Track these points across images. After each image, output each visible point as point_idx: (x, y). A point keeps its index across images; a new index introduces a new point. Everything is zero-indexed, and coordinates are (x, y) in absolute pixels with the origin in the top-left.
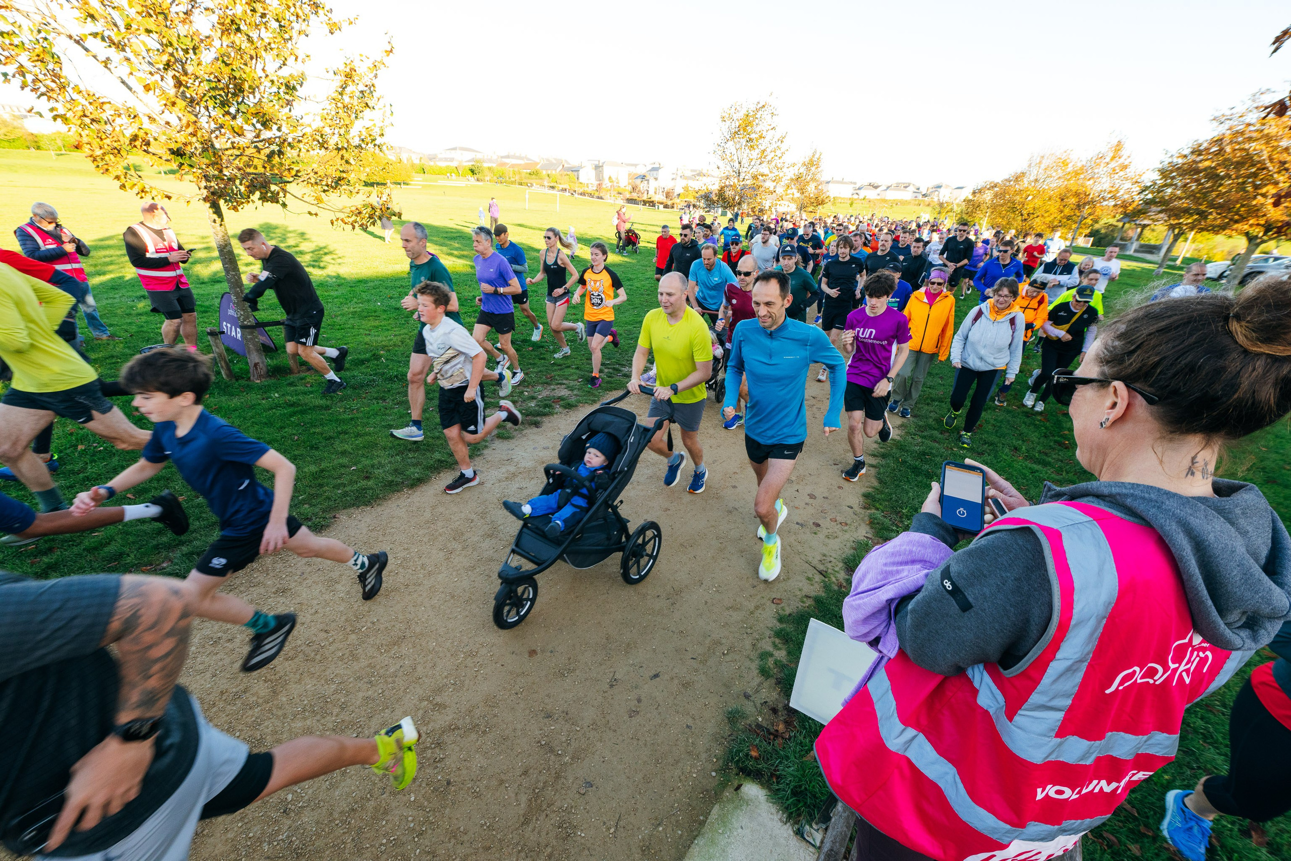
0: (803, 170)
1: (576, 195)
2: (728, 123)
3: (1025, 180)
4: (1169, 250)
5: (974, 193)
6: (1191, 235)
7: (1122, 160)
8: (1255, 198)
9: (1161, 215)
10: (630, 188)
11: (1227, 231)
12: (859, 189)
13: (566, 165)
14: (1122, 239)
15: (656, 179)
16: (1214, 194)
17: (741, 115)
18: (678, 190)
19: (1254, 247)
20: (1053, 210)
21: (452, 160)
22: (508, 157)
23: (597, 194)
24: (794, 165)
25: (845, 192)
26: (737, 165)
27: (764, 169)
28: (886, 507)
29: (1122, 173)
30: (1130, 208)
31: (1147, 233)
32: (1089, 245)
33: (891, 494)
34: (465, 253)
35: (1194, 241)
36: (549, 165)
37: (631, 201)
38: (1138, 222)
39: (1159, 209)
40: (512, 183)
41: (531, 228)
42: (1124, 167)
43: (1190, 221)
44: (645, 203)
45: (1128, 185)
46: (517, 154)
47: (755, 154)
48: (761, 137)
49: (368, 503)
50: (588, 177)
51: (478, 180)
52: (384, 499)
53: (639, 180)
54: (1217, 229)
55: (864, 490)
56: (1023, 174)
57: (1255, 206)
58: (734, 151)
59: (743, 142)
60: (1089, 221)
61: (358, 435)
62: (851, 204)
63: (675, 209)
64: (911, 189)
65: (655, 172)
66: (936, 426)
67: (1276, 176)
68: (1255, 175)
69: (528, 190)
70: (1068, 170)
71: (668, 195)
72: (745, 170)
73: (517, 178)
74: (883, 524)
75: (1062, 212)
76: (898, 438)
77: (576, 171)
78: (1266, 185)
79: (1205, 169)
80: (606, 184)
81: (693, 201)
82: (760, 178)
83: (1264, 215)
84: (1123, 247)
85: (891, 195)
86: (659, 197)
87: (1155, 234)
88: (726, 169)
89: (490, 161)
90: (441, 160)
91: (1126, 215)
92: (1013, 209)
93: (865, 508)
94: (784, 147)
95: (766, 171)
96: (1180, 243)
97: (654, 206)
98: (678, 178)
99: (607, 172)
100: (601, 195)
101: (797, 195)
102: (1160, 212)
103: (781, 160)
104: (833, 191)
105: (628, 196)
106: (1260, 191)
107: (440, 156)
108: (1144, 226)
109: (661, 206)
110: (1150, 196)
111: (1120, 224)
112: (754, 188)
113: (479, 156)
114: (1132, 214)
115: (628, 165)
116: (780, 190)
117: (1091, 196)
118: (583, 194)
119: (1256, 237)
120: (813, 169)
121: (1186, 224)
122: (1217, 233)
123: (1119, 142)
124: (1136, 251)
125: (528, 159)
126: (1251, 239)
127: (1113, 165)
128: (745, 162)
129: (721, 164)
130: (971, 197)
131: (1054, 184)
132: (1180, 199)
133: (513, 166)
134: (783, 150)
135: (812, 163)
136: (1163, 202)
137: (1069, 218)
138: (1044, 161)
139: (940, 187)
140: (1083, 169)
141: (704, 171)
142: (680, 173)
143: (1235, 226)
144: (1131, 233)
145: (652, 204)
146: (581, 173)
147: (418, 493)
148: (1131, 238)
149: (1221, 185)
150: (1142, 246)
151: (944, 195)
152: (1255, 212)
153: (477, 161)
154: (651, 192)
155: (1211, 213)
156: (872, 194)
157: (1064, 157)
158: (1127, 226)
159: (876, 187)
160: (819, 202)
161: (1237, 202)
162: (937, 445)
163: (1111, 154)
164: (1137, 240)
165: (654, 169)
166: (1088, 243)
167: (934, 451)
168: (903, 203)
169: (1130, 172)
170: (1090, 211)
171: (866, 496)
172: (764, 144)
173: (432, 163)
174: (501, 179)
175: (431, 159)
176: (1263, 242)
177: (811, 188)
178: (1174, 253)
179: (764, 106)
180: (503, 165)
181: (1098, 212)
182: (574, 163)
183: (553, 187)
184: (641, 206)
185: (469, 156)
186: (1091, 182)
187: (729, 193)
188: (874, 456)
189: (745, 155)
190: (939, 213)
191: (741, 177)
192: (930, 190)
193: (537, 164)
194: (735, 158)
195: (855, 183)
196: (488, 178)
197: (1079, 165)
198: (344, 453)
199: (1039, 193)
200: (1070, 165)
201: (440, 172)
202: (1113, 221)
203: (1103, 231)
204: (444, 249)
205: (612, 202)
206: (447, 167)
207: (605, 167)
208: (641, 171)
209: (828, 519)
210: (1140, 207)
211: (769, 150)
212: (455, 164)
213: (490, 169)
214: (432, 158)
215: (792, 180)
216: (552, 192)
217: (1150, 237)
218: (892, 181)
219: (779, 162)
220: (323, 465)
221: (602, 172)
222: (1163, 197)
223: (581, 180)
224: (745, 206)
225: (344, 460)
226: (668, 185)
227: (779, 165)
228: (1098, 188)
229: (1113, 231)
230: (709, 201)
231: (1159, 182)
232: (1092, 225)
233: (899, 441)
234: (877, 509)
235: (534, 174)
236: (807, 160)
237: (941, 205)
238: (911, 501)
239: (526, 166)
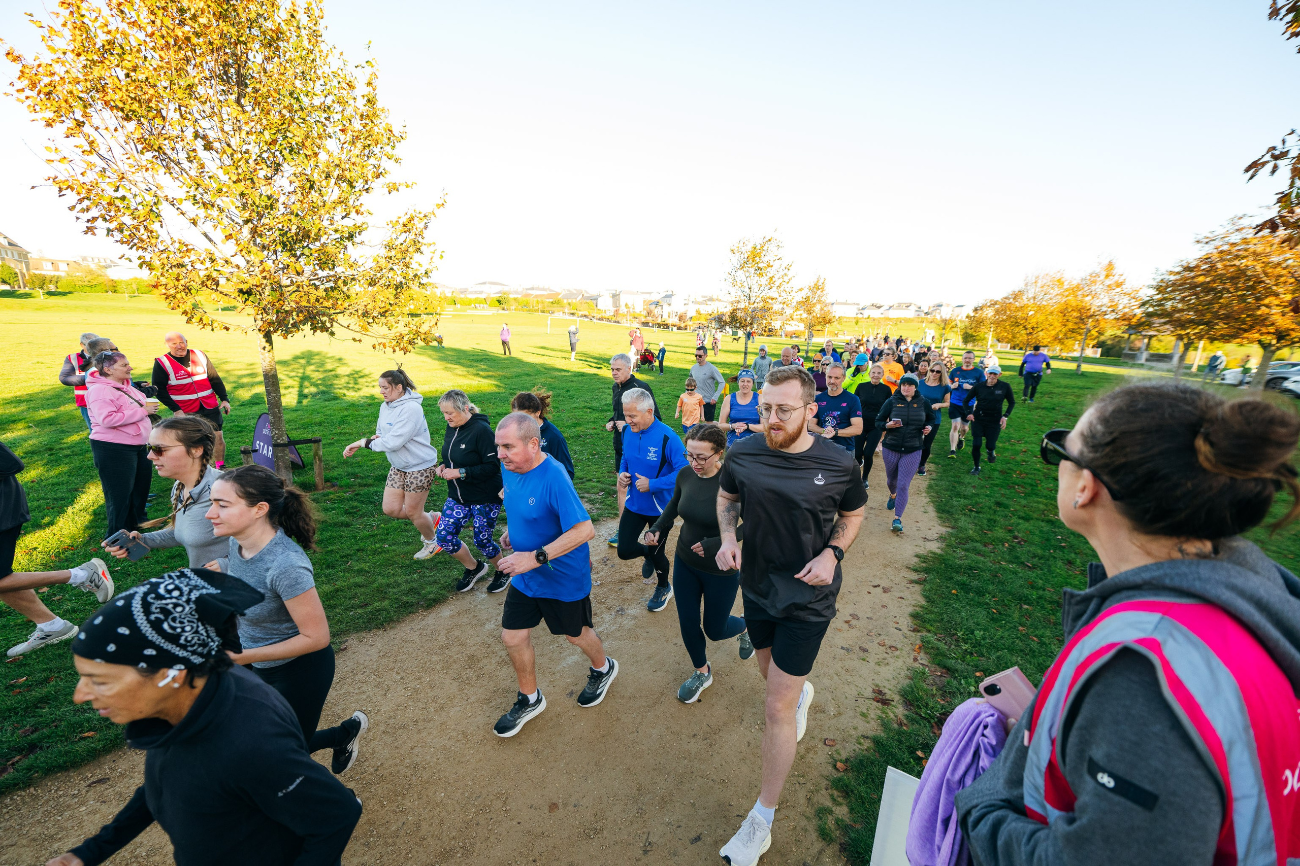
0: (810, 294)
1: (595, 320)
2: (738, 254)
3: (1024, 297)
4: (1182, 358)
5: (976, 310)
6: (1202, 344)
7: (1116, 278)
8: (1258, 308)
9: (1167, 326)
10: (645, 313)
11: (1238, 340)
12: (863, 309)
13: (585, 295)
14: (1131, 349)
15: (669, 305)
16: (1217, 306)
17: (749, 247)
18: (691, 313)
19: (1270, 354)
20: (1056, 324)
21: (481, 292)
22: (532, 289)
23: (614, 319)
24: (801, 290)
25: (850, 312)
26: (747, 290)
27: (773, 293)
28: (938, 628)
29: (1118, 290)
30: (1134, 320)
31: (1154, 342)
32: (1098, 356)
33: (941, 614)
34: (490, 373)
35: (1204, 349)
36: (570, 295)
37: (646, 324)
38: (1144, 333)
39: (1163, 320)
40: (536, 311)
41: (553, 350)
42: (1119, 285)
43: (1196, 331)
44: (659, 326)
45: (1125, 300)
46: (541, 286)
47: (764, 281)
48: (769, 266)
49: (380, 626)
50: (606, 305)
51: (504, 309)
52: (398, 621)
53: (653, 307)
54: (1226, 338)
55: (910, 610)
56: (1021, 293)
57: (1261, 315)
58: (744, 279)
59: (752, 270)
60: (1094, 333)
61: (375, 552)
62: (857, 323)
63: (688, 331)
64: (913, 308)
65: (668, 299)
66: (979, 539)
67: (1274, 288)
68: (1252, 288)
69: (550, 317)
70: (1065, 287)
71: (681, 318)
72: (754, 294)
73: (540, 306)
74: (938, 649)
75: (1065, 326)
76: (939, 551)
77: (595, 299)
78: (1267, 297)
79: (1201, 284)
80: (623, 310)
81: (706, 323)
82: (770, 301)
83: (1273, 324)
84: (1133, 357)
85: (894, 314)
86: (675, 320)
87: (1162, 344)
88: (736, 294)
89: (516, 292)
90: (471, 293)
91: (1131, 327)
92: (1017, 324)
93: (914, 631)
94: (790, 274)
95: (775, 295)
96: (1191, 353)
97: (668, 328)
98: (690, 303)
99: (623, 300)
100: (618, 319)
101: (805, 315)
102: (1165, 323)
103: (789, 285)
104: (837, 311)
105: (643, 320)
106: (1262, 302)
107: (470, 290)
108: (1151, 337)
109: (675, 329)
110: (1151, 309)
111: (1126, 336)
112: (765, 310)
113: (506, 289)
114: (1136, 327)
115: (642, 293)
116: (788, 311)
117: (1092, 311)
118: (601, 319)
119: (1270, 345)
120: (819, 292)
121: (1194, 334)
122: (1228, 341)
123: (1110, 264)
124: (1147, 360)
125: (551, 290)
126: (1265, 346)
127: (1108, 282)
128: (755, 288)
129: (733, 291)
130: (972, 314)
131: (1054, 299)
132: (1182, 310)
133: (537, 296)
134: (789, 277)
135: (817, 287)
136: (1164, 314)
137: (1072, 331)
138: (1040, 281)
139: (941, 306)
140: (1078, 287)
141: (715, 297)
142: (692, 299)
143: (1246, 335)
144: (1138, 344)
145: (666, 326)
146: (600, 299)
147: (433, 615)
148: (1139, 349)
149: (1221, 298)
150: (1152, 355)
151: (946, 313)
152: (1263, 321)
153: (504, 293)
154: (665, 317)
155: (1217, 324)
156: (875, 313)
157: (1058, 276)
158: (1133, 337)
159: (879, 307)
160: (826, 321)
161: (1242, 313)
162: (982, 559)
163: (1104, 273)
164: (1147, 350)
165: (667, 296)
166: (1096, 353)
167: (981, 565)
168: (907, 320)
169: (1127, 287)
170: (1094, 324)
171: (914, 616)
172: (771, 272)
173: (462, 296)
174: (526, 307)
175: (462, 293)
176: (1279, 349)
177: (817, 308)
178: (1188, 361)
179: (769, 240)
180: (528, 295)
181: (1102, 324)
182: (593, 292)
183: (573, 314)
184: (655, 329)
185: (498, 288)
186: (1090, 298)
187: (740, 314)
188: (916, 570)
189: (755, 282)
190: (944, 329)
191: (752, 301)
192: (932, 309)
193: (559, 294)
194: (745, 284)
195: (858, 304)
196: (513, 307)
197: (1075, 283)
198: (360, 572)
199: (1040, 309)
200: (1066, 283)
201: (468, 303)
202: (1119, 333)
203: (1109, 342)
204: (471, 370)
205: (628, 325)
206: (477, 299)
207: (621, 295)
208: (655, 298)
209: (876, 643)
210: (1143, 320)
211: (776, 277)
212: (483, 296)
213: (515, 299)
214: (463, 291)
215: (799, 303)
216: (572, 318)
217: (1158, 347)
218: (895, 302)
219: (787, 287)
220: (339, 584)
221: (618, 300)
222: (1165, 310)
223: (599, 307)
224: (755, 326)
225: (359, 579)
226: (681, 310)
227: (787, 290)
228: (1097, 303)
229: (1119, 342)
230: (720, 322)
231: (1156, 297)
232: (1097, 337)
233: (940, 555)
234: (929, 631)
235: (557, 303)
236: (812, 285)
237: (945, 322)
238: (965, 622)
239: (548, 297)
